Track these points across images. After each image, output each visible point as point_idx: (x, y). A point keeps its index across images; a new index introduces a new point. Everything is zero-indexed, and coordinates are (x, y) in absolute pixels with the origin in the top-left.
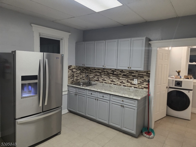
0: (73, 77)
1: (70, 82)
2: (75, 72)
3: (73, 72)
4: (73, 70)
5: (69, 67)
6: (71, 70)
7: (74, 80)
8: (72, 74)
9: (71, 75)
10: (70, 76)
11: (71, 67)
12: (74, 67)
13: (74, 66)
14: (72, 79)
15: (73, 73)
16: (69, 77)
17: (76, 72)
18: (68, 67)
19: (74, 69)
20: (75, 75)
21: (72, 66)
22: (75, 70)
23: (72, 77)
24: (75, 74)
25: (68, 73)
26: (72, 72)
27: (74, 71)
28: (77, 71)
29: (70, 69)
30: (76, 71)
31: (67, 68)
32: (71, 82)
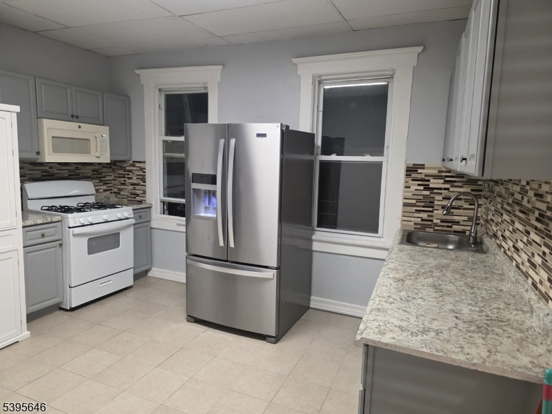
0: (431, 209)
1: (412, 224)
2: (441, 189)
3: (427, 188)
4: (429, 181)
5: (411, 170)
6: (420, 183)
7: (432, 221)
8: (421, 197)
9: (418, 201)
10: (414, 201)
11: (419, 171)
12: (435, 172)
13: (434, 168)
14: (425, 216)
15: (427, 193)
16: (405, 205)
17: (448, 189)
18: (407, 171)
19: (435, 177)
20: (436, 202)
21: (424, 168)
22: (442, 181)
23: (423, 207)
24: (437, 197)
25: (405, 192)
26: (422, 188)
27: (431, 186)
28: (451, 189)
29: (414, 175)
30: (447, 186)
31: (403, 172)
32: (415, 224)
